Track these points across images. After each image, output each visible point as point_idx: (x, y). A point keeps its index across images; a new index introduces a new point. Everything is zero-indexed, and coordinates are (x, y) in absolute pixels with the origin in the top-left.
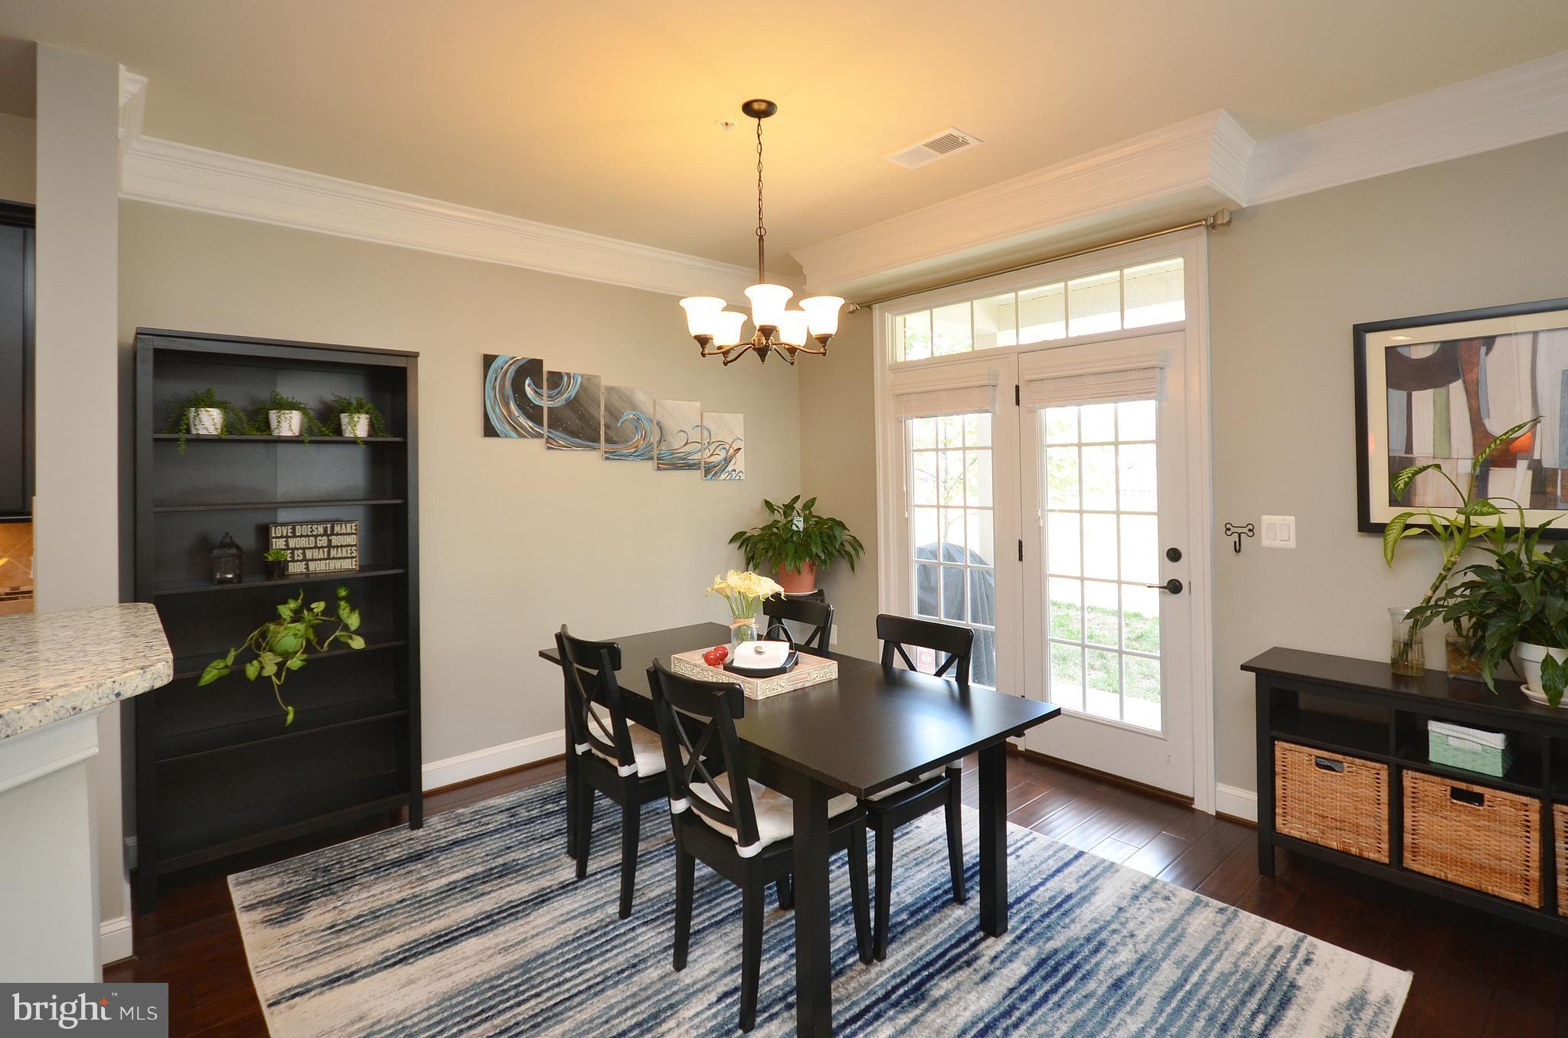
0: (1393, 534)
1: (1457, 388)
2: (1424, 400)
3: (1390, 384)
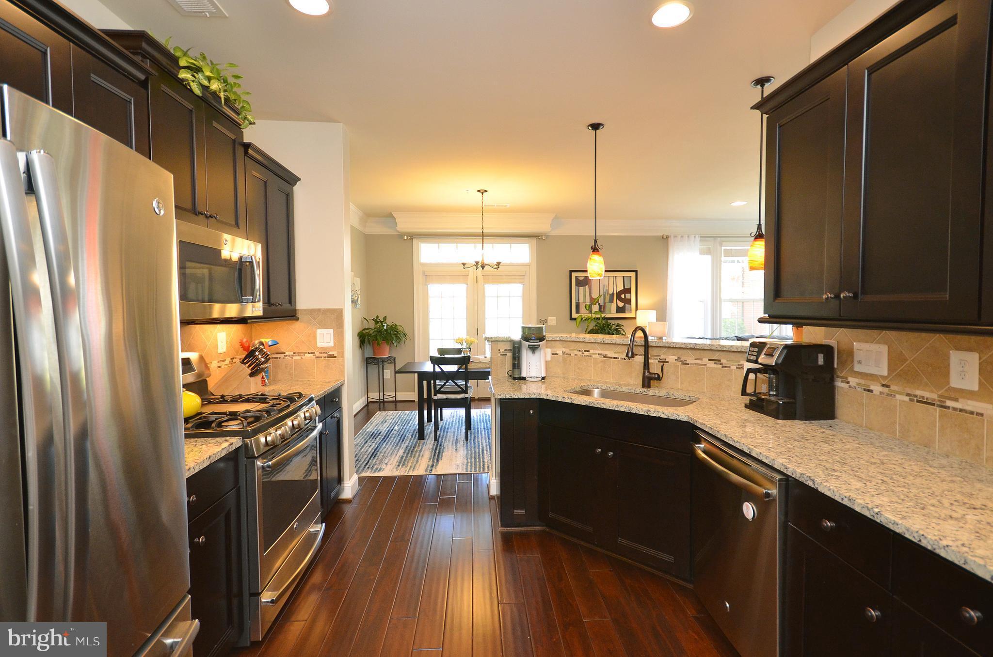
0: (579, 320)
1: (587, 286)
2: (581, 289)
3: (576, 285)
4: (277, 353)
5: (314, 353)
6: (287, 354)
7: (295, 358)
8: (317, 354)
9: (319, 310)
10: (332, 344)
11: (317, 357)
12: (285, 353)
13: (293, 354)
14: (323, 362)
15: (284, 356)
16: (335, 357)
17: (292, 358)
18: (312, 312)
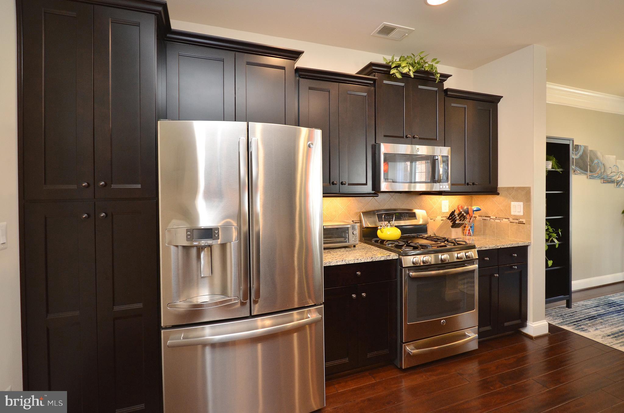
4: (486, 217)
5: (509, 219)
6: (492, 217)
7: (496, 221)
8: (511, 220)
9: (513, 188)
10: (522, 214)
11: (511, 222)
12: (490, 217)
13: (495, 218)
14: (515, 226)
15: (490, 219)
16: (524, 224)
17: (495, 221)
18: (508, 189)
